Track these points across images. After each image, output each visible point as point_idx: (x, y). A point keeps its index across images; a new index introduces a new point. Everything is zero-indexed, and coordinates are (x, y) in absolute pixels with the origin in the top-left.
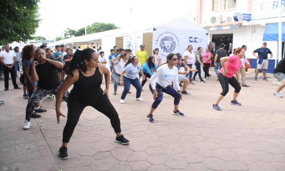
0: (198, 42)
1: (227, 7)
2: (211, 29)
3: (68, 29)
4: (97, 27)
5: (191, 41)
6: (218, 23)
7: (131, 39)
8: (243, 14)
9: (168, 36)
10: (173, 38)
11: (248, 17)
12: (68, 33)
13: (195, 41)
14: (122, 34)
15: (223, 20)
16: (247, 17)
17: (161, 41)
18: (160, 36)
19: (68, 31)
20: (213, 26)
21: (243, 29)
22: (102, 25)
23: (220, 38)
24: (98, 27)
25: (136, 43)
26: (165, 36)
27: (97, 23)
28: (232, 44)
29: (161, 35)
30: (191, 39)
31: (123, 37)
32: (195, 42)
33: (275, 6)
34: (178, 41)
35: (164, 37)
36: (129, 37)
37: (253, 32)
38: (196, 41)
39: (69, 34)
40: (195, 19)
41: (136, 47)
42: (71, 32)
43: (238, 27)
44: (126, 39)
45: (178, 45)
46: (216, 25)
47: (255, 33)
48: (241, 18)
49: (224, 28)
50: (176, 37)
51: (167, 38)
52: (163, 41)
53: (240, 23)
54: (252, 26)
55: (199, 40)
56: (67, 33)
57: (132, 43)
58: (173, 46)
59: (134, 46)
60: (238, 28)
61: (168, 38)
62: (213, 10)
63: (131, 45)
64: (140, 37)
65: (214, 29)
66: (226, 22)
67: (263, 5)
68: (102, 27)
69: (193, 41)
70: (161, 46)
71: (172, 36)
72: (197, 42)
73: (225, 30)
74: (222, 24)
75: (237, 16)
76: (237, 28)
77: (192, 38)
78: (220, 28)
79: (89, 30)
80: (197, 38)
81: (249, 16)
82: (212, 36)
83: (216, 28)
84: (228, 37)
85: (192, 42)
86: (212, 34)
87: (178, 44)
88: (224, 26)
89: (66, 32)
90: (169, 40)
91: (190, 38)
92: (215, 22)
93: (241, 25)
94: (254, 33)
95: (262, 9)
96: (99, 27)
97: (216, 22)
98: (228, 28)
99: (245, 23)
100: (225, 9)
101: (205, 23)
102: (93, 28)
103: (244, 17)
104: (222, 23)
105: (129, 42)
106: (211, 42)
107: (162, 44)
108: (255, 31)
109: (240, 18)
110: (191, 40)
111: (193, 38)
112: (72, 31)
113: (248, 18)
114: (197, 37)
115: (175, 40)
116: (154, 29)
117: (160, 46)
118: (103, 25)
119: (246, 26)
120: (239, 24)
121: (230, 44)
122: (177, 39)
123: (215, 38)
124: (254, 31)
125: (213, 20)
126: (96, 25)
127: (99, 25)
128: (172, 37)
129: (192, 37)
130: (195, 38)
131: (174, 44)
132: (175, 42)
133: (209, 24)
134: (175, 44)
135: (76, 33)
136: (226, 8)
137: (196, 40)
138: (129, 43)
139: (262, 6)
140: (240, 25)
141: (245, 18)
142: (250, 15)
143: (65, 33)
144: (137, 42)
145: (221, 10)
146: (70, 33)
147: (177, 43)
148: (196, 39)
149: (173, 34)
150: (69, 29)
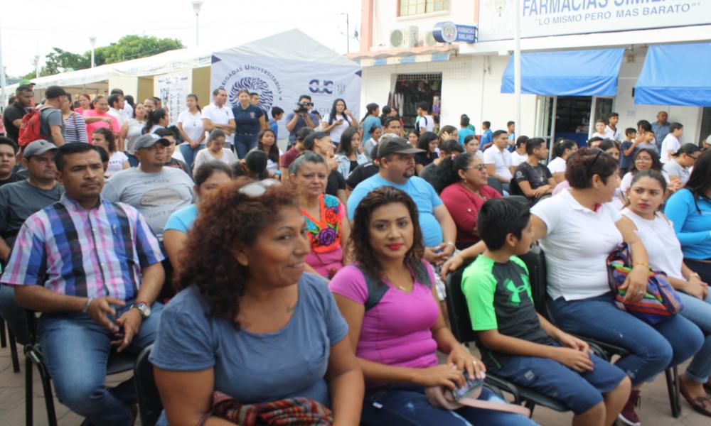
0: (333, 93)
1: (430, 6)
2: (390, 61)
3: (56, 49)
4: (133, 48)
5: (315, 89)
6: (406, 46)
7: (169, 83)
8: (457, 26)
9: (251, 77)
10: (264, 82)
11: (471, 34)
12: (58, 61)
13: (326, 90)
14: (151, 70)
15: (419, 40)
16: (466, 34)
17: (233, 88)
18: (230, 75)
19: (58, 54)
20: (393, 54)
21: (465, 63)
22: (145, 43)
23: (416, 84)
24: (135, 48)
25: (178, 92)
26: (244, 77)
27: (134, 38)
28: (440, 99)
29: (234, 73)
30: (315, 84)
31: (153, 76)
32: (326, 93)
33: (528, 11)
34: (279, 89)
35: (242, 80)
36: (165, 77)
37: (485, 71)
38: (330, 90)
39: (60, 63)
40: (356, 35)
41: (178, 102)
42: (67, 58)
43: (448, 58)
44: (160, 81)
45: (280, 99)
46: (399, 52)
47: (490, 73)
48: (451, 35)
49: (419, 59)
50: (275, 80)
51: (249, 82)
52: (237, 90)
53: (454, 49)
54: (484, 56)
55: (337, 88)
56: (56, 61)
57: (170, 93)
58: (266, 101)
59: (175, 100)
60: (450, 59)
61: (251, 82)
62: (399, 14)
63: (169, 99)
64: (186, 78)
65: (396, 61)
66: (425, 44)
67: (502, 6)
68: (145, 49)
69: (321, 89)
70: (234, 102)
71: (264, 78)
72: (330, 93)
73: (422, 63)
74: (417, 48)
75: (440, 32)
76: (447, 60)
77: (317, 81)
78: (409, 59)
79: (113, 55)
80: (332, 83)
81: (472, 31)
82: (396, 78)
83: (400, 58)
84: (433, 81)
85: (317, 93)
86: (395, 72)
87: (278, 98)
88: (420, 54)
89: (53, 60)
90: (256, 86)
91: (311, 83)
92: (400, 44)
93: (456, 54)
94: (487, 73)
95: (500, 15)
96: (139, 48)
97: (402, 44)
98: (428, 58)
99: (464, 48)
100: (425, 12)
101: (381, 45)
102: (121, 50)
103: (458, 33)
104: (416, 45)
105: (164, 89)
106: (393, 92)
107: (234, 96)
108: (489, 68)
109: (449, 36)
110: (314, 86)
111: (321, 83)
112: (68, 55)
113: (470, 38)
114: (331, 80)
115: (272, 87)
116: (215, 59)
117: (231, 101)
118: (149, 45)
119: (469, 57)
120: (452, 50)
121: (435, 98)
122: (277, 83)
123: (404, 82)
124: (487, 69)
125: (396, 37)
126: (131, 43)
127: (140, 43)
128: (264, 80)
129: (317, 79)
130: (326, 83)
131: (267, 97)
132: (271, 92)
133: (388, 47)
134: (272, 97)
135: (80, 63)
136: (427, 10)
137: (329, 88)
138: (165, 92)
139: (500, 8)
140: (454, 52)
141: (462, 37)
142: (475, 28)
143: (48, 59)
144: (181, 89)
145: (416, 14)
146: (63, 63)
147: (278, 94)
148: (330, 85)
149: (265, 72)
150: (59, 51)
